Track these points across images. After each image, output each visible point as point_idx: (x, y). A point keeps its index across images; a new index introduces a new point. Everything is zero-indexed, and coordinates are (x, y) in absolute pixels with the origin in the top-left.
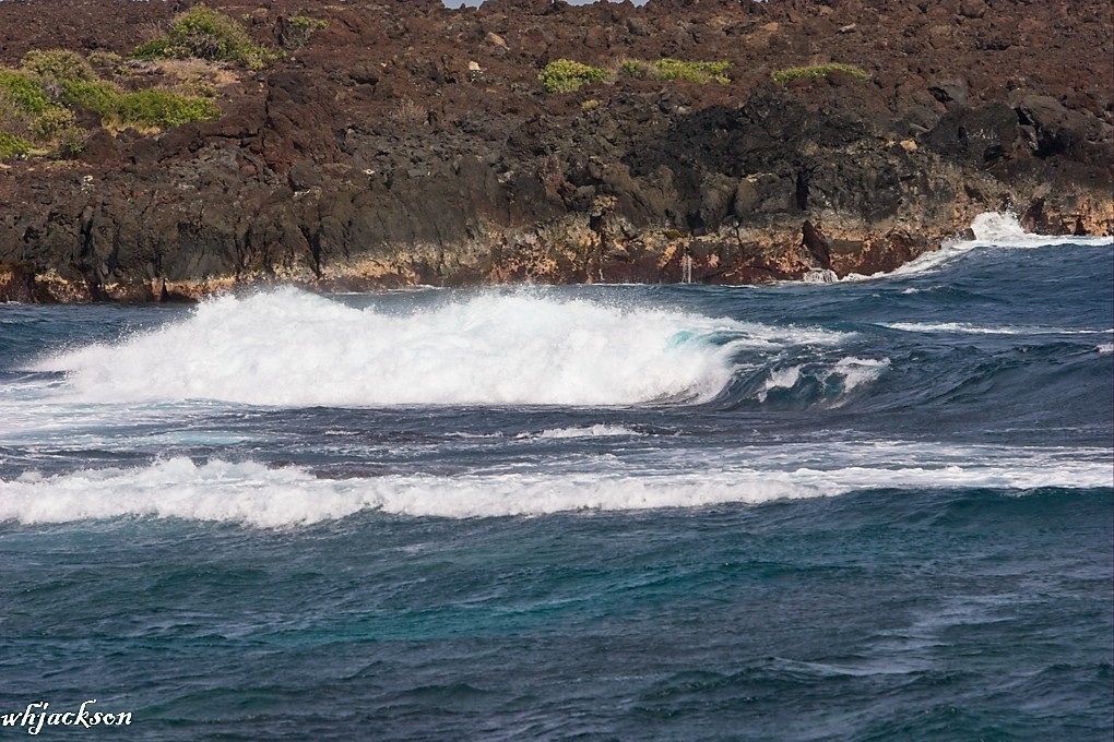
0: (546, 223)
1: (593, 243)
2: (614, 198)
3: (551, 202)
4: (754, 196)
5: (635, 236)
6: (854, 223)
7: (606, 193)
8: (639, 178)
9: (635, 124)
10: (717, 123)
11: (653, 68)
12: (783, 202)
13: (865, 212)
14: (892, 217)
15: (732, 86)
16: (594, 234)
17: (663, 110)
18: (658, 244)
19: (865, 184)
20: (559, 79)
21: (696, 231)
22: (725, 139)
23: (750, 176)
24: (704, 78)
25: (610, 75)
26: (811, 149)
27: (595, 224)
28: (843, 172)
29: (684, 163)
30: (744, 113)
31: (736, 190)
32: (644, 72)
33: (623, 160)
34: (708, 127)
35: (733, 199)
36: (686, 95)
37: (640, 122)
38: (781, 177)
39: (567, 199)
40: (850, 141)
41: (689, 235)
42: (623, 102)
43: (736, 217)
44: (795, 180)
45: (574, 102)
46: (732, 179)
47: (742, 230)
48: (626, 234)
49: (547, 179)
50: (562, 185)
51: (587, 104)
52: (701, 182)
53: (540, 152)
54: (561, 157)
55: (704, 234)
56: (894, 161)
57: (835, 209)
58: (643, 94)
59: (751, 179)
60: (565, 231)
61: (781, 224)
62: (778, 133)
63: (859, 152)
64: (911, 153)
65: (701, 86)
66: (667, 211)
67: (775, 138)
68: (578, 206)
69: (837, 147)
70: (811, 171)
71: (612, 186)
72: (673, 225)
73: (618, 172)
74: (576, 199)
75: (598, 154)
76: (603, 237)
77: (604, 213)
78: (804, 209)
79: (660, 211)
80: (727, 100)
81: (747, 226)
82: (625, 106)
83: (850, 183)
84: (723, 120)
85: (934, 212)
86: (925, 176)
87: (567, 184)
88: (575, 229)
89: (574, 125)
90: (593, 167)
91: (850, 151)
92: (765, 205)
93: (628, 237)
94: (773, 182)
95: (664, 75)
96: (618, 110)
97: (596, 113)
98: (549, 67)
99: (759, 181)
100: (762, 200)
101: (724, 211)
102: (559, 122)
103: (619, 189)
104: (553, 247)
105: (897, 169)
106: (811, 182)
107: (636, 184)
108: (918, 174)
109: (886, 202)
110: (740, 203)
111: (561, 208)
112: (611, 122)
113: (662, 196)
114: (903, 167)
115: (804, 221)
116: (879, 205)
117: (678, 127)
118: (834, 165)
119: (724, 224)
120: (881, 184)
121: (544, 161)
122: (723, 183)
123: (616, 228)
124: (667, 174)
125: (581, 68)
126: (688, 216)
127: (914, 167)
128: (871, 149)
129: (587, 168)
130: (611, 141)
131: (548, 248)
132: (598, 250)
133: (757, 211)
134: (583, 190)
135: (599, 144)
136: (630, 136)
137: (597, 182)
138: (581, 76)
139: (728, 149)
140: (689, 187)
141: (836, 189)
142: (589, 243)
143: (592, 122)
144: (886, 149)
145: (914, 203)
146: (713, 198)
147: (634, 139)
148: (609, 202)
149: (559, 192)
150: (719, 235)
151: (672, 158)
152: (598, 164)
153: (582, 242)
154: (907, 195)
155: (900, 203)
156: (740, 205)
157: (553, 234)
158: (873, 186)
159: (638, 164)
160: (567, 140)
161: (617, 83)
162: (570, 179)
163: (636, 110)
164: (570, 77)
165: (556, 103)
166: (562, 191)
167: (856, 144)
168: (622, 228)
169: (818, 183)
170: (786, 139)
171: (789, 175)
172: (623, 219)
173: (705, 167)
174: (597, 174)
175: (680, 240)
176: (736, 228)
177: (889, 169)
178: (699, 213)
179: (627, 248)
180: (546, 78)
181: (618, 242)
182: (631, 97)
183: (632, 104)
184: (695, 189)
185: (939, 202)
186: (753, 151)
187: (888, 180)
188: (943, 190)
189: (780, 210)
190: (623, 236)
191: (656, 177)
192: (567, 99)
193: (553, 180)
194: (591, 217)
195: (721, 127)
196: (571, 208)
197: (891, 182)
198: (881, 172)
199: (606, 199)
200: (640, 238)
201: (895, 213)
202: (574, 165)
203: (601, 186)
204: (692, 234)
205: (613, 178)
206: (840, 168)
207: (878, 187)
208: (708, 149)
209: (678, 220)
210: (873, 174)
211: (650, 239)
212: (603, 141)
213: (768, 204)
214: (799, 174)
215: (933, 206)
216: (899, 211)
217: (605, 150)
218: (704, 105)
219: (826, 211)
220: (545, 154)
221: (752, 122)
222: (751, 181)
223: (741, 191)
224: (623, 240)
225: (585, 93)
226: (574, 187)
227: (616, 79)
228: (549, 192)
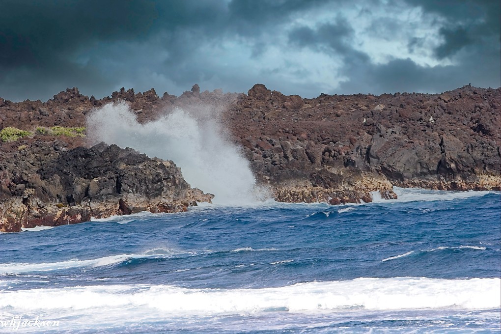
0: (2, 201)
1: (24, 210)
2: (34, 190)
3: (5, 192)
4: (97, 188)
5: (43, 207)
6: (142, 199)
7: (30, 187)
8: (45, 180)
9: (43, 156)
10: (80, 155)
11: (51, 130)
12: (110, 191)
13: (147, 194)
14: (159, 196)
15: (86, 138)
16: (25, 206)
17: (55, 149)
18: (54, 210)
19: (147, 182)
20: (8, 136)
21: (71, 204)
22: (83, 162)
23: (95, 179)
24: (74, 135)
25: (31, 134)
26: (122, 166)
27: (25, 201)
28: (137, 176)
29: (65, 173)
30: (92, 151)
31: (89, 185)
32: (46, 132)
33: (37, 172)
34: (76, 157)
35: (87, 189)
36: (66, 142)
37: (45, 155)
38: (109, 179)
39: (12, 190)
40: (140, 162)
41: (68, 206)
42: (37, 146)
43: (89, 197)
44: (115, 180)
45: (15, 146)
46: (87, 180)
47: (91, 203)
48: (39, 205)
49: (3, 182)
50: (10, 184)
51: (21, 147)
52: (73, 181)
54: (9, 171)
55: (75, 205)
56: (160, 171)
57: (134, 193)
58: (46, 142)
59: (95, 180)
60: (11, 205)
61: (109, 200)
62: (108, 159)
63: (144, 167)
64: (168, 167)
65: (73, 138)
66: (58, 195)
67: (107, 162)
68: (17, 194)
69: (135, 165)
70: (123, 176)
71: (33, 184)
72: (61, 201)
73: (35, 178)
74: (16, 190)
75: (26, 170)
76: (29, 207)
77: (29, 196)
78: (120, 193)
79: (55, 195)
80: (84, 144)
81: (94, 201)
82: (38, 148)
83: (140, 182)
84: (82, 154)
85: (178, 194)
86: (174, 178)
87: (12, 183)
88: (16, 204)
89: (15, 157)
90: (24, 176)
91: (140, 167)
92: (102, 192)
93: (40, 207)
94: (106, 181)
95: (56, 134)
96: (35, 149)
97: (25, 151)
98: (3, 130)
99: (99, 181)
100: (101, 190)
101: (84, 195)
102: (8, 155)
103: (35, 185)
104: (6, 212)
105: (162, 175)
106: (122, 181)
107: (43, 183)
108: (171, 177)
109: (156, 190)
111: (9, 194)
112: (32, 155)
113: (55, 187)
114: (164, 174)
115: (120, 199)
116: (154, 191)
117: (62, 157)
118: (133, 173)
119: (84, 201)
120: (154, 182)
121: (1, 173)
122: (83, 182)
123: (35, 203)
124: (57, 178)
125: (18, 131)
126: (67, 197)
127: (169, 174)
128: (150, 166)
129: (21, 176)
130: (32, 164)
131: (4, 213)
132: (26, 213)
133: (98, 194)
134: (19, 186)
135: (26, 165)
136: (41, 161)
137: (26, 182)
138: (18, 134)
139: (85, 167)
140: (68, 184)
141: (134, 184)
142: (22, 210)
143: (23, 155)
144: (156, 166)
145: (170, 190)
146: (79, 189)
147: (42, 162)
148: (31, 191)
149: (8, 187)
150: (81, 206)
151: (60, 171)
152: (26, 174)
153: (19, 210)
154: (166, 186)
155: (163, 190)
156: (90, 192)
157: (6, 206)
158: (151, 183)
159: (44, 174)
160: (12, 163)
161: (35, 138)
162: (13, 181)
163: (43, 149)
164: (13, 135)
165: (6, 147)
166: (10, 186)
167: (143, 164)
168: (37, 203)
169: (126, 181)
170: (111, 162)
171: (113, 178)
172: (38, 199)
173: (75, 175)
174: (26, 179)
175: (64, 208)
176: (89, 203)
177: (158, 175)
178: (72, 196)
179: (40, 212)
180: (2, 135)
181: (35, 209)
182: (41, 143)
183: (41, 147)
184: (70, 185)
185: (181, 189)
186: (97, 167)
187: (157, 180)
188: (182, 184)
189: (109, 194)
190: (38, 207)
191: (53, 180)
192: (12, 145)
193: (6, 182)
194: (23, 198)
195: (82, 157)
196: (14, 194)
197: (159, 181)
198: (154, 176)
200: (45, 207)
201: (161, 195)
202: (15, 175)
203: (28, 184)
205: (33, 181)
206: (136, 174)
208: (76, 167)
209: (63, 199)
210: (151, 177)
211: (50, 208)
212: (28, 164)
213: (103, 191)
214: (117, 178)
215: (178, 191)
216: (162, 193)
217: (29, 168)
218: (74, 147)
219: (130, 194)
220: (2, 170)
221: (96, 154)
222: (96, 181)
223: (91, 185)
224: (38, 209)
225: (20, 142)
226: (15, 185)
227: (34, 135)
228: (4, 187)
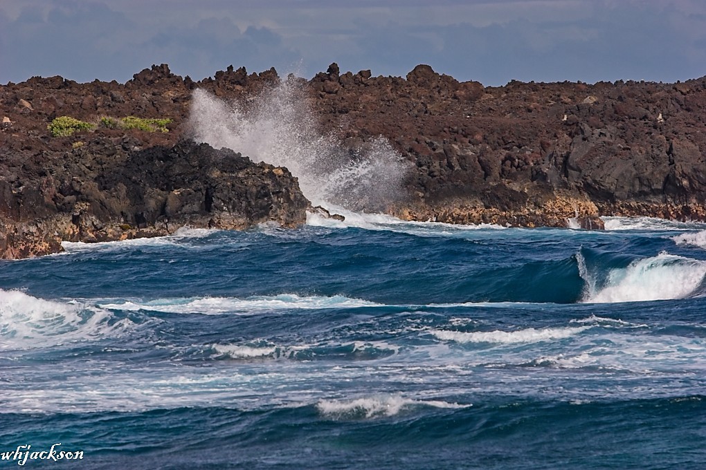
0: (43, 219)
1: (74, 232)
2: (88, 204)
3: (47, 206)
4: (178, 203)
5: (101, 228)
6: (241, 221)
7: (83, 200)
8: (105, 192)
9: (105, 157)
10: (157, 157)
11: (121, 122)
12: (196, 207)
13: (248, 214)
14: (266, 217)
15: (170, 134)
16: (75, 226)
17: (124, 148)
18: (116, 233)
19: (249, 196)
20: (61, 128)
21: (140, 225)
22: (162, 167)
23: (176, 190)
24: (152, 129)
25: (93, 126)
26: (216, 174)
27: (76, 220)
28: (235, 188)
29: (135, 182)
30: (174, 150)
31: (167, 199)
32: (115, 125)
33: (95, 180)
34: (151, 159)
35: (164, 205)
36: (139, 139)
37: (108, 156)
38: (195, 191)
39: (58, 204)
40: (241, 169)
41: (136, 227)
42: (98, 143)
43: (166, 216)
44: (204, 193)
45: (67, 143)
46: (164, 192)
47: (169, 225)
48: (95, 226)
49: (46, 192)
50: (55, 195)
51: (76, 144)
52: (145, 194)
53: (43, 174)
54: (56, 177)
55: (145, 227)
56: (268, 182)
57: (229, 212)
58: (112, 138)
59: (176, 192)
60: (56, 225)
61: (195, 221)
62: (196, 163)
63: (246, 176)
64: (279, 177)
65: (149, 134)
66: (122, 213)
67: (194, 167)
68: (65, 209)
69: (233, 172)
70: (214, 187)
71: (87, 196)
72: (126, 221)
73: (89, 186)
74: (64, 204)
75: (80, 176)
76: (81, 228)
77: (81, 213)
78: (210, 212)
79: (118, 212)
80: (165, 142)
81: (173, 222)
82: (99, 146)
83: (239, 196)
84: (160, 155)
85: (292, 214)
86: (288, 191)
87: (58, 195)
88: (62, 223)
89: (65, 157)
90: (75, 184)
91: (241, 175)
92: (184, 209)
93: (96, 229)
94: (190, 194)
95: (128, 127)
96: (95, 148)
97: (79, 149)
98: (54, 121)
99: (181, 193)
100: (183, 206)
101: (158, 213)
102: (57, 155)
103: (91, 198)
104: (48, 234)
105: (270, 187)
106: (214, 194)
107: (102, 195)
108: (284, 190)
109: (262, 207)
110: (169, 208)
111: (54, 210)
112: (89, 156)
113: (119, 201)
114: (274, 186)
115: (209, 219)
116: (258, 209)
117: (132, 159)
118: (229, 184)
119: (159, 221)
120: (258, 196)
121: (44, 179)
122: (159, 195)
123: (89, 223)
124: (123, 188)
125: (75, 122)
126: (136, 215)
127: (281, 186)
128: (254, 174)
129: (71, 184)
130: (88, 168)
131: (44, 235)
132: (77, 237)
133: (179, 212)
134: (68, 198)
135: (81, 169)
136: (102, 165)
137: (77, 193)
138: (75, 127)
139: (163, 174)
140: (137, 197)
141: (230, 199)
142: (71, 232)
143: (76, 156)
144: (263, 174)
145: (280, 209)
146: (152, 204)
147: (104, 166)
148: (85, 206)
149: (53, 199)
150: (155, 228)
151: (127, 179)
152: (78, 182)
153: (67, 232)
154: (276, 203)
155: (271, 208)
156: (168, 209)
157: (47, 226)
158: (254, 198)
159: (104, 182)
160: (60, 166)
161: (96, 131)
162: (61, 191)
163: (106, 148)
164: (68, 128)
165: (56, 143)
166: (55, 199)
167: (245, 171)
168: (93, 223)
169: (218, 195)
170: (201, 168)
171: (200, 190)
172: (94, 217)
173: (148, 185)
174: (77, 188)
175: (130, 231)
176: (166, 224)
177: (264, 187)
178: (142, 213)
179: (96, 236)
180: (53, 128)
181: (90, 231)
182: (103, 140)
183: (104, 144)
184: (141, 198)
185: (297, 208)
186: (180, 175)
187: (264, 193)
188: (300, 200)
189: (194, 212)
190: (93, 228)
191: (116, 191)
192: (64, 141)
193: (49, 192)
194: (73, 215)
195: (160, 159)
196: (60, 210)
197: (267, 195)
198: (259, 188)
199: (83, 204)
200: (104, 229)
201: (268, 215)
202: (63, 182)
203: (80, 196)
204: (138, 227)
205: (88, 191)
206: (233, 185)
207: (257, 198)
208: (151, 174)
209: (129, 218)
210: (254, 190)
211: (111, 230)
212: (83, 167)
213: (187, 208)
214: (207, 189)
215: (292, 210)
216: (270, 213)
217: (85, 173)
218: (151, 145)
219: (224, 213)
220: (46, 175)
221: (179, 156)
222: (176, 193)
223: (169, 200)
224: (93, 231)
225: (76, 137)
226: (62, 197)
227: (97, 128)
228: (46, 200)
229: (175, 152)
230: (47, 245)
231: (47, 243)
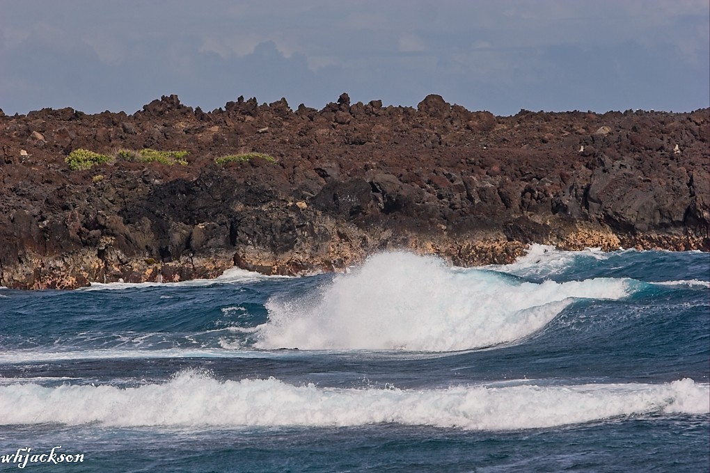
0: (69, 253)
1: (100, 267)
2: (113, 238)
3: (73, 240)
4: (203, 237)
5: (127, 263)
6: (266, 254)
7: (108, 234)
8: (129, 225)
9: (127, 191)
10: (180, 190)
11: (139, 155)
12: (221, 241)
13: (273, 248)
14: (291, 251)
15: (189, 167)
16: (100, 261)
17: (145, 181)
18: (141, 268)
19: (273, 230)
20: (79, 161)
21: (165, 259)
22: (184, 200)
23: (200, 224)
24: (171, 162)
25: (111, 159)
26: (239, 207)
27: (101, 254)
28: (259, 222)
29: (158, 216)
30: (196, 184)
31: (191, 233)
32: (133, 157)
33: (119, 214)
34: (173, 193)
35: (189, 239)
36: (159, 172)
37: (130, 189)
38: (220, 225)
39: (83, 238)
40: (264, 202)
41: (161, 261)
42: (119, 177)
43: (191, 250)
44: (229, 227)
45: (87, 176)
46: (189, 226)
47: (194, 259)
48: (120, 261)
49: (70, 226)
50: (80, 229)
51: (96, 178)
52: (169, 228)
53: (66, 208)
54: (80, 211)
55: (171, 261)
56: (292, 215)
57: (254, 245)
58: (132, 172)
59: (201, 226)
60: (82, 259)
61: (220, 255)
62: (218, 197)
63: (270, 209)
64: (303, 210)
65: (169, 167)
66: (147, 247)
67: (217, 200)
68: (89, 243)
69: (256, 206)
70: (239, 221)
71: (112, 230)
72: (151, 255)
73: (116, 221)
74: (89, 238)
75: (103, 210)
76: (106, 263)
77: (106, 248)
78: (235, 246)
79: (143, 246)
80: (186, 175)
81: (198, 256)
82: (120, 179)
83: (264, 229)
84: (183, 189)
85: (317, 248)
86: (312, 224)
87: (83, 229)
88: (88, 258)
89: (88, 191)
90: (100, 218)
91: (264, 208)
92: (209, 243)
93: (122, 263)
94: (215, 228)
95: (146, 160)
96: (116, 181)
97: (102, 183)
98: (72, 154)
99: (206, 227)
100: (208, 240)
101: (184, 246)
102: (79, 189)
103: (116, 232)
104: (74, 268)
105: (294, 221)
106: (239, 228)
107: (127, 229)
108: (308, 223)
109: (287, 242)
110: (194, 241)
111: (79, 244)
112: (112, 189)
113: (144, 236)
114: (298, 219)
115: (234, 253)
116: (283, 243)
117: (154, 192)
118: (254, 217)
119: (184, 255)
120: (283, 230)
121: (68, 214)
122: (183, 228)
123: (114, 257)
124: (147, 222)
125: (93, 154)
126: (161, 249)
127: (305, 219)
128: (278, 207)
129: (96, 218)
130: (111, 202)
131: (71, 270)
132: (102, 272)
133: (204, 246)
134: (93, 232)
135: (104, 203)
136: (124, 199)
137: (102, 227)
138: (92, 160)
139: (186, 207)
140: (161, 231)
141: (255, 233)
142: (97, 267)
143: (99, 189)
144: (287, 208)
145: (305, 242)
146: (177, 238)
147: (126, 200)
148: (110, 240)
149: (78, 234)
150: (180, 262)
151: (150, 213)
152: (103, 216)
153: (93, 266)
154: (300, 237)
155: (296, 242)
156: (193, 243)
157: (74, 261)
158: (279, 231)
159: (129, 216)
160: (83, 200)
161: (116, 165)
162: (85, 226)
163: (127, 181)
164: (85, 160)
165: (76, 177)
166: (80, 233)
167: (268, 204)
168: (118, 257)
169: (243, 229)
170: (224, 201)
171: (225, 224)
172: (119, 252)
173: (171, 218)
174: (102, 223)
175: (155, 265)
176: (191, 258)
177: (289, 220)
178: (167, 247)
179: (122, 270)
180: (70, 161)
181: (115, 266)
182: (124, 173)
183: (125, 178)
184: (165, 232)
185: (321, 242)
186: (202, 208)
187: (288, 227)
188: (324, 234)
189: (220, 246)
190: (118, 262)
191: (141, 225)
192: (83, 174)
193: (75, 226)
194: (98, 250)
195: (182, 193)
196: (85, 244)
197: (290, 229)
198: (284, 222)
199: (108, 238)
200: (130, 263)
201: (292, 248)
202: (87, 217)
203: (105, 230)
204: (163, 261)
205: (113, 225)
206: (258, 219)
207: (282, 231)
208: (174, 207)
209: (154, 252)
210: (279, 223)
211: (136, 264)
212: (106, 201)
213: (211, 242)
214: (232, 223)
215: (317, 244)
216: (295, 247)
217: (108, 207)
218: (171, 179)
219: (249, 247)
220: (69, 209)
221: (202, 190)
222: (201, 227)
223: (194, 234)
224: (119, 265)
225: (96, 171)
226: (87, 231)
227: (115, 161)
228: (71, 234)
229: (198, 186)
230: (74, 279)
231: (73, 277)
